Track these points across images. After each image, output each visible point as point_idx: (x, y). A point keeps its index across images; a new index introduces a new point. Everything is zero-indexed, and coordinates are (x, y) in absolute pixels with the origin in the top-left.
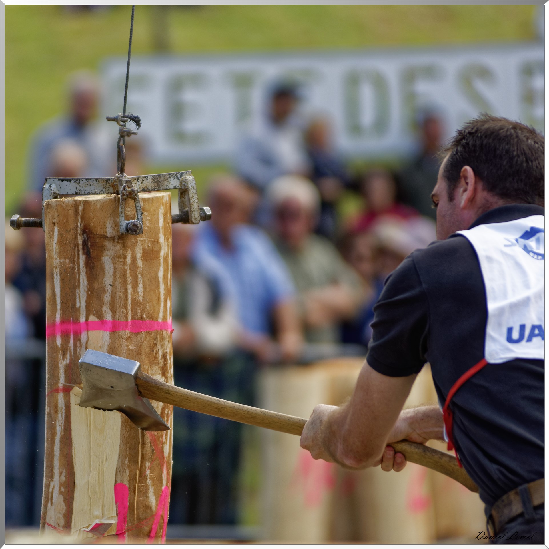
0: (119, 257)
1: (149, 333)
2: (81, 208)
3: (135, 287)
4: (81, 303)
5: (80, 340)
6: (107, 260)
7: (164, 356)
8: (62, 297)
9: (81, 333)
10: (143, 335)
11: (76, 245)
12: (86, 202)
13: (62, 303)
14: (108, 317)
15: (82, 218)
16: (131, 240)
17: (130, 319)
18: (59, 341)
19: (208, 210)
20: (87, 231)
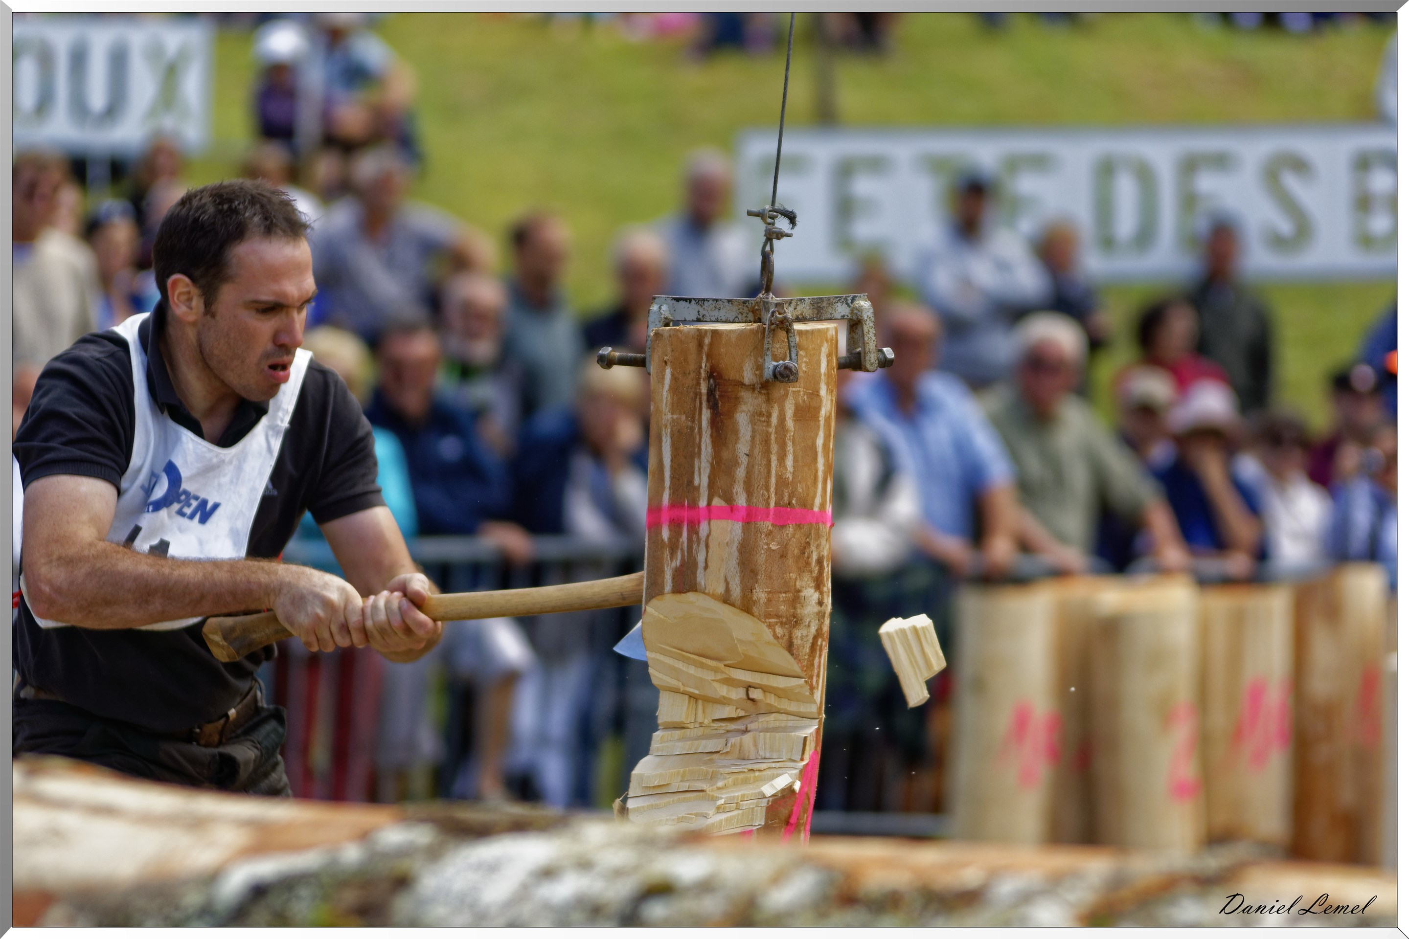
0: (761, 414)
1: (799, 526)
2: (707, 341)
3: (782, 458)
4: (702, 479)
5: (697, 533)
6: (742, 419)
7: (820, 562)
8: (673, 469)
9: (699, 523)
10: (791, 529)
11: (698, 394)
12: (715, 332)
13: (672, 478)
14: (741, 501)
15: (709, 356)
16: (778, 391)
17: (772, 505)
18: (665, 534)
19: (889, 353)
20: (714, 374)
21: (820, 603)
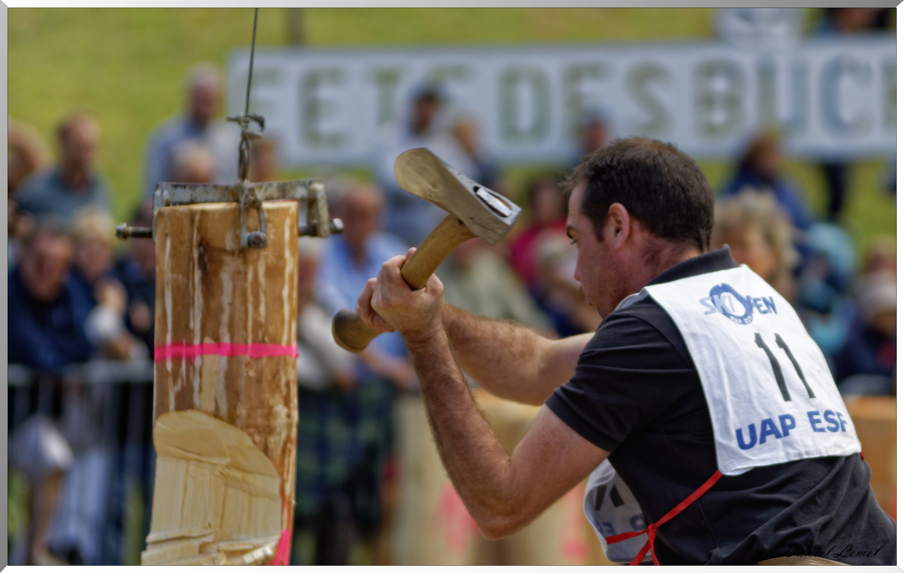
0: (239, 273)
1: (271, 357)
2: (197, 218)
3: (256, 306)
4: (196, 324)
5: (193, 364)
6: (225, 277)
7: (288, 385)
8: (174, 317)
9: (194, 357)
10: (264, 360)
11: (191, 259)
12: (203, 212)
13: (174, 323)
14: (226, 339)
15: (199, 230)
16: (253, 254)
17: (250, 341)
18: (169, 366)
19: (338, 223)
20: (204, 243)
21: (289, 416)
